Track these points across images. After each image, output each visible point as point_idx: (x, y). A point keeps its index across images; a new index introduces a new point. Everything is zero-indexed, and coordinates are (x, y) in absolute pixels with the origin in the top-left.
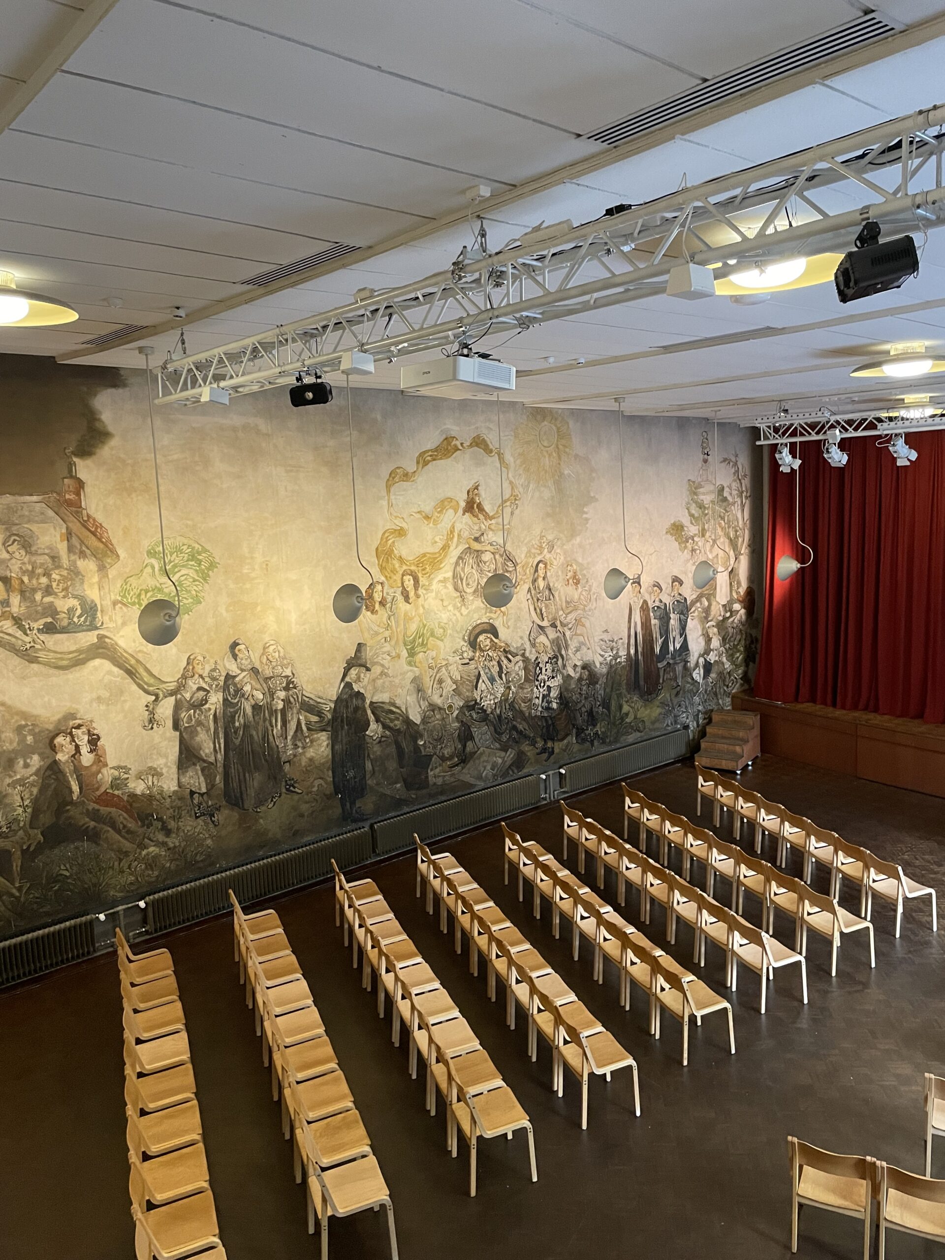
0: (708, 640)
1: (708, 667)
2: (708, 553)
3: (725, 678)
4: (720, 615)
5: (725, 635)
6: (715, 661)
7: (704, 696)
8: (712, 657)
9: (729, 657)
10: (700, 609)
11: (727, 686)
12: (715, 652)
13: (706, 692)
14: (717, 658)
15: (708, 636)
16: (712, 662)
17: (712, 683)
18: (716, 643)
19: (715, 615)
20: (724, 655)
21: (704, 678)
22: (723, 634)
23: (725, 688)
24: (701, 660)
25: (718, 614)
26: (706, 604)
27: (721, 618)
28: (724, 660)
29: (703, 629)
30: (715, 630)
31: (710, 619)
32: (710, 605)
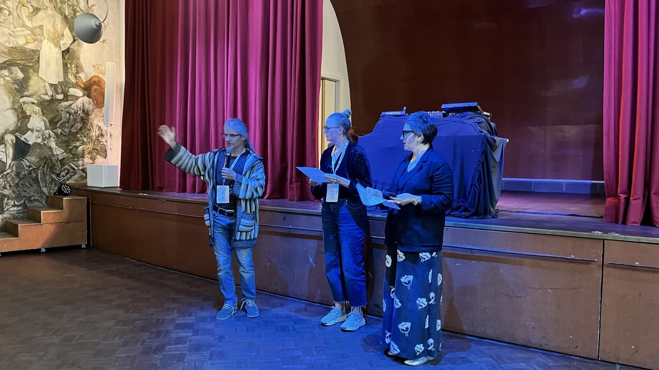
0: (23, 117)
1: (21, 149)
2: (26, 20)
3: (54, 165)
4: (46, 94)
5: (54, 118)
6: (35, 144)
7: (13, 179)
8: (31, 138)
9: (61, 142)
10: (8, 79)
11: (58, 175)
12: (36, 133)
13: (18, 174)
14: (39, 141)
15: (23, 112)
16: (31, 143)
17: (29, 167)
18: (37, 122)
19: (36, 93)
20: (52, 139)
21: (14, 159)
22: (51, 116)
23: (54, 176)
24: (10, 138)
25: (43, 91)
26: (21, 75)
27: (47, 98)
28: (53, 144)
29: (14, 103)
30: (37, 109)
31: (26, 93)
32: (26, 79)
